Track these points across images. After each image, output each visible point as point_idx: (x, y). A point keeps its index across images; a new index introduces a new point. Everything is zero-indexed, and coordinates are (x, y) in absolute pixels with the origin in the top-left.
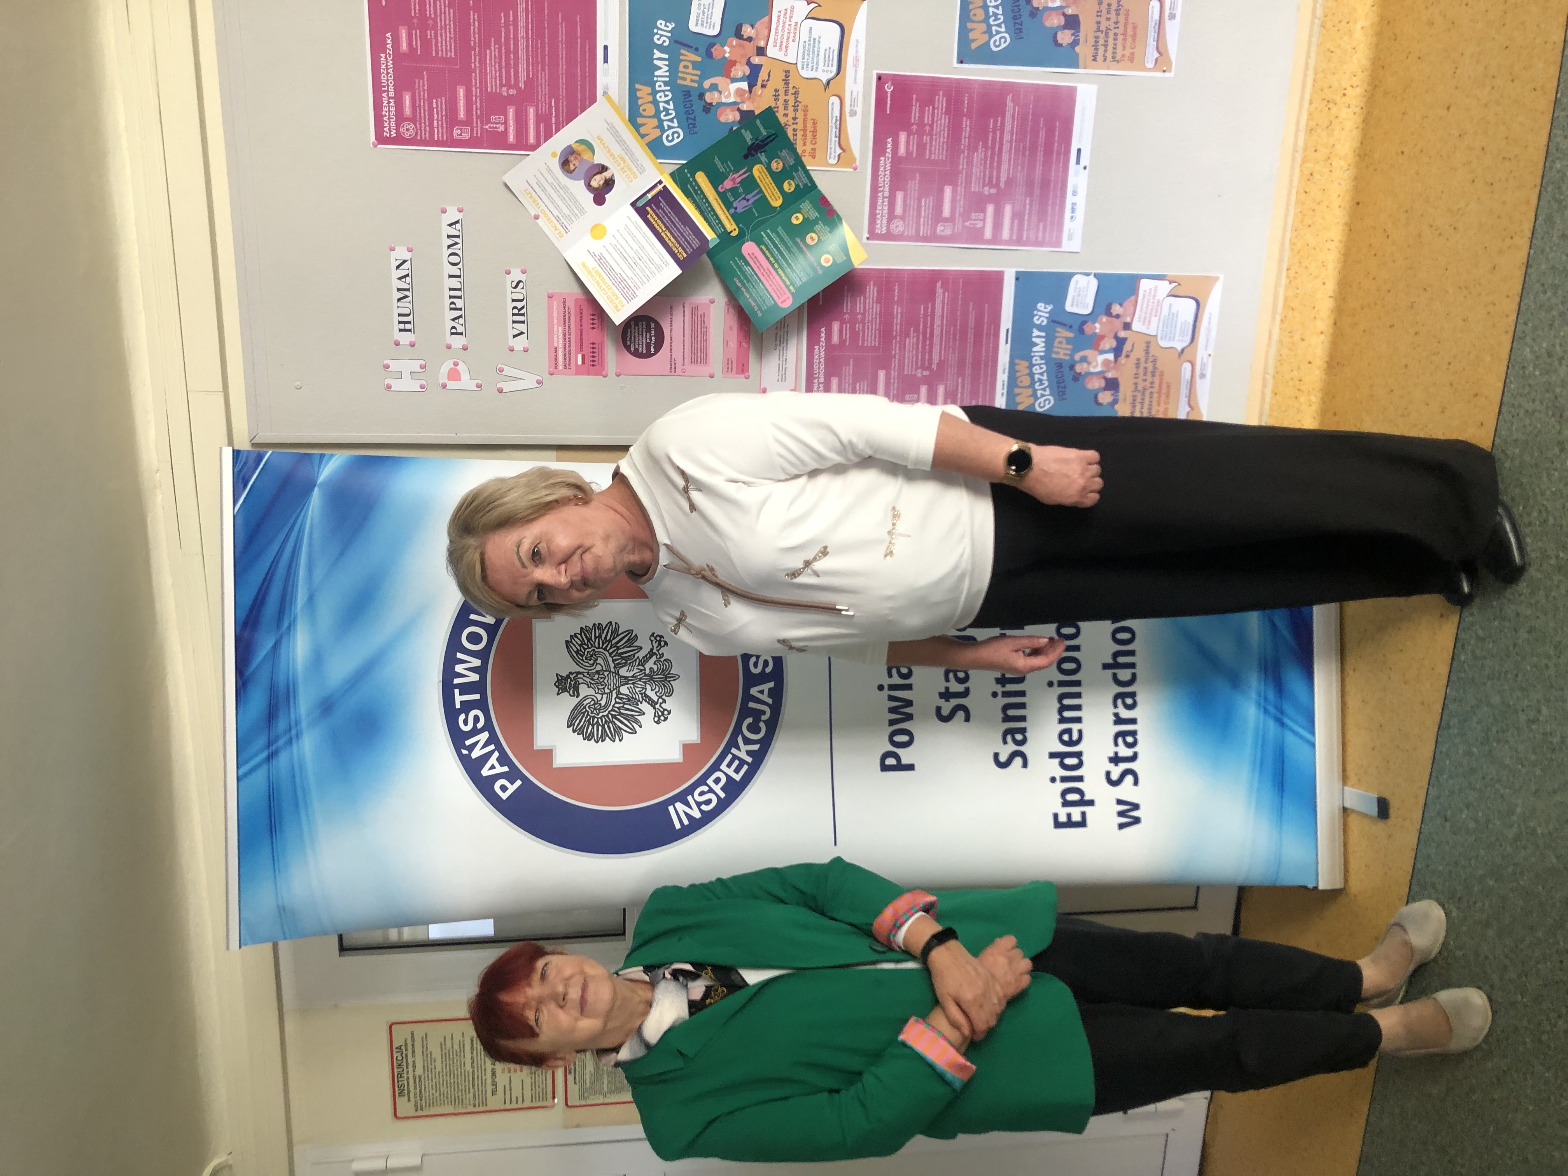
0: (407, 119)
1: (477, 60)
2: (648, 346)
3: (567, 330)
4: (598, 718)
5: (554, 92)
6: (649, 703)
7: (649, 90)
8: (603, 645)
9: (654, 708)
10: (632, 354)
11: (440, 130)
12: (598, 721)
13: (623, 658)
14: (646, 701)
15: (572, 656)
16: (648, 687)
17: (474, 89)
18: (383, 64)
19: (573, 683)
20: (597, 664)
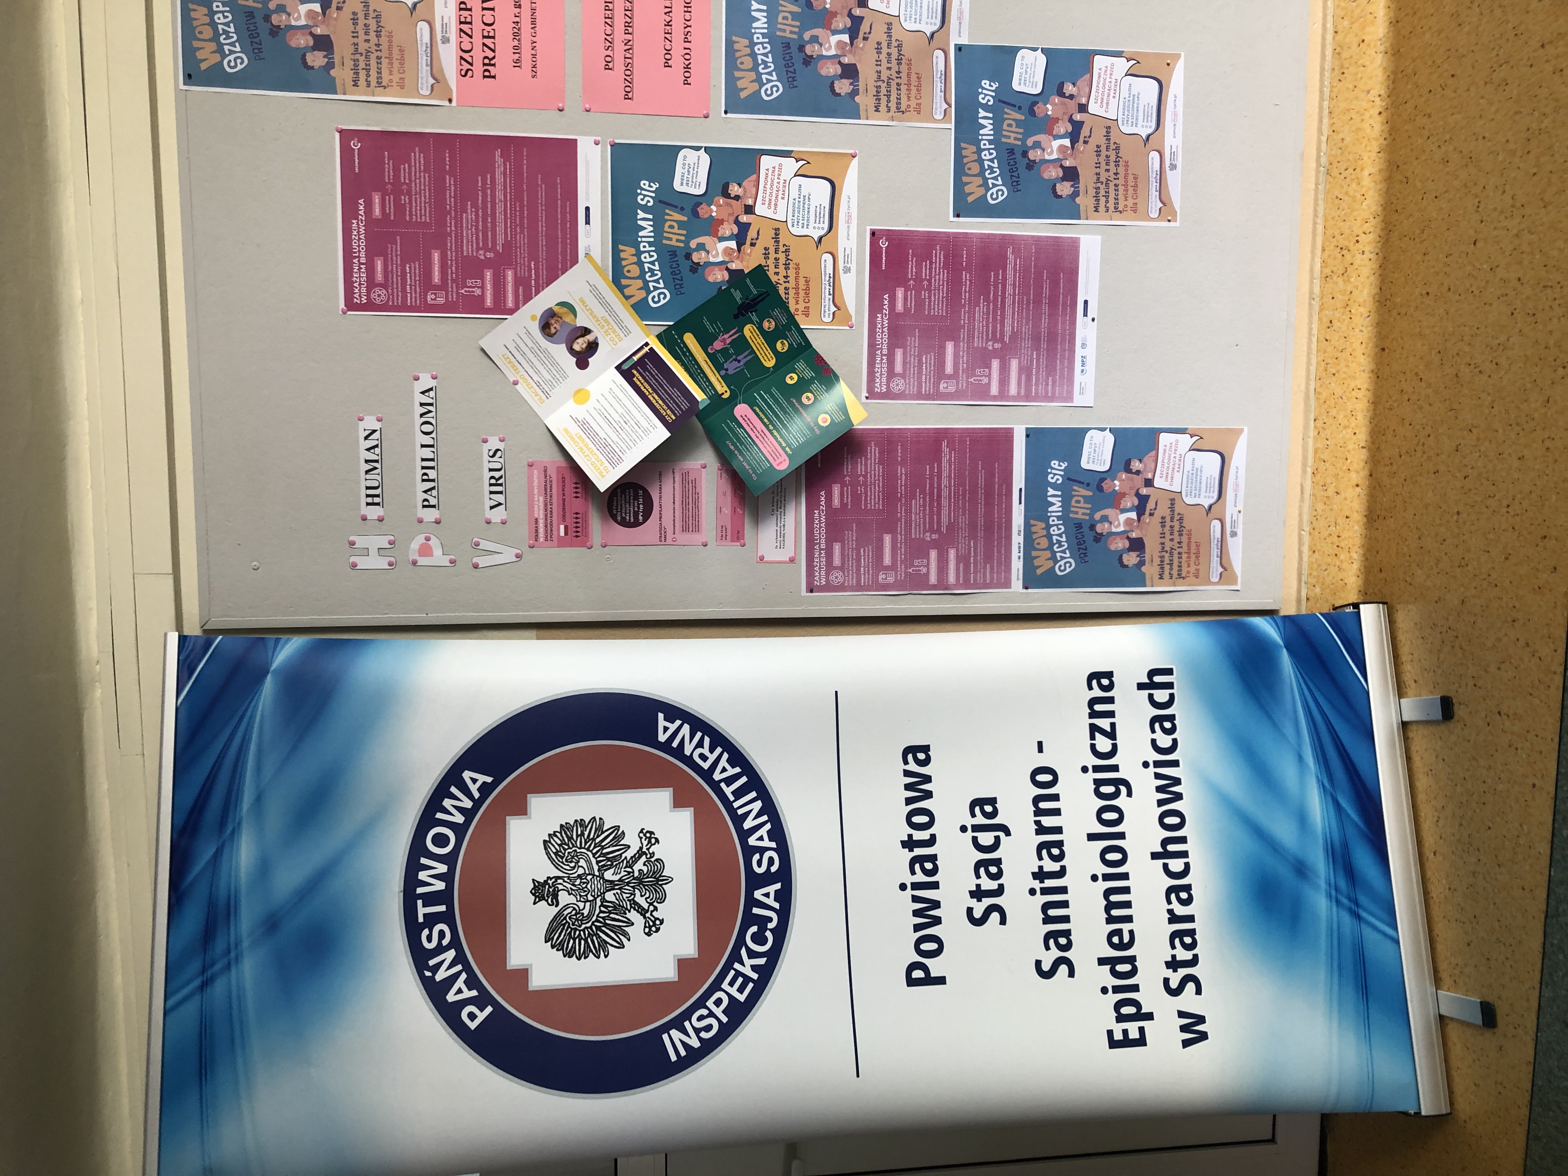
0: (380, 285)
1: (453, 223)
2: (636, 514)
3: (548, 500)
4: (580, 931)
5: (533, 256)
6: (638, 912)
7: (633, 251)
8: (585, 845)
9: (645, 917)
10: (619, 523)
11: (414, 295)
12: (580, 934)
13: (608, 859)
14: (635, 909)
15: (550, 858)
16: (637, 891)
17: (449, 253)
18: (355, 230)
19: (551, 890)
20: (579, 867)
